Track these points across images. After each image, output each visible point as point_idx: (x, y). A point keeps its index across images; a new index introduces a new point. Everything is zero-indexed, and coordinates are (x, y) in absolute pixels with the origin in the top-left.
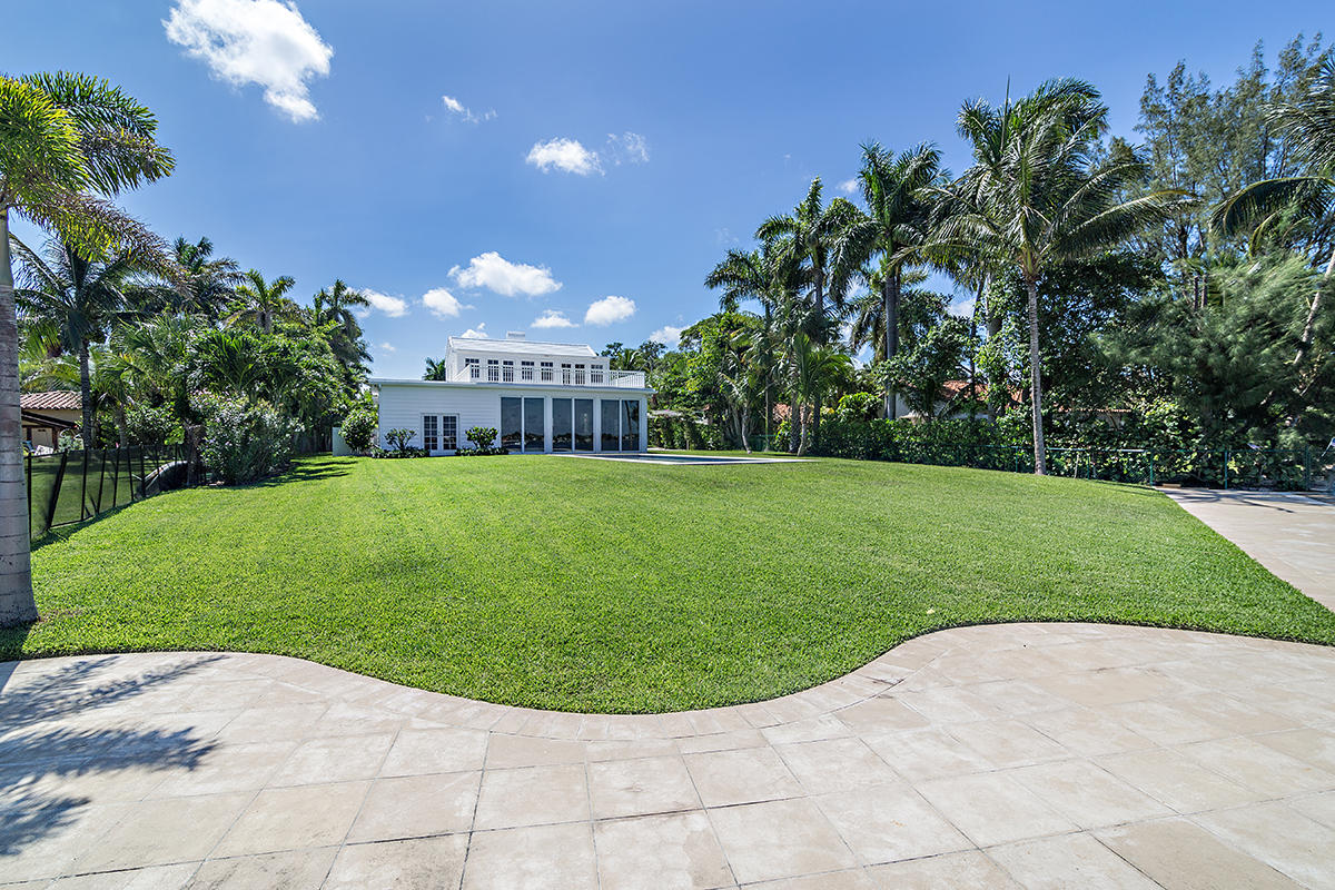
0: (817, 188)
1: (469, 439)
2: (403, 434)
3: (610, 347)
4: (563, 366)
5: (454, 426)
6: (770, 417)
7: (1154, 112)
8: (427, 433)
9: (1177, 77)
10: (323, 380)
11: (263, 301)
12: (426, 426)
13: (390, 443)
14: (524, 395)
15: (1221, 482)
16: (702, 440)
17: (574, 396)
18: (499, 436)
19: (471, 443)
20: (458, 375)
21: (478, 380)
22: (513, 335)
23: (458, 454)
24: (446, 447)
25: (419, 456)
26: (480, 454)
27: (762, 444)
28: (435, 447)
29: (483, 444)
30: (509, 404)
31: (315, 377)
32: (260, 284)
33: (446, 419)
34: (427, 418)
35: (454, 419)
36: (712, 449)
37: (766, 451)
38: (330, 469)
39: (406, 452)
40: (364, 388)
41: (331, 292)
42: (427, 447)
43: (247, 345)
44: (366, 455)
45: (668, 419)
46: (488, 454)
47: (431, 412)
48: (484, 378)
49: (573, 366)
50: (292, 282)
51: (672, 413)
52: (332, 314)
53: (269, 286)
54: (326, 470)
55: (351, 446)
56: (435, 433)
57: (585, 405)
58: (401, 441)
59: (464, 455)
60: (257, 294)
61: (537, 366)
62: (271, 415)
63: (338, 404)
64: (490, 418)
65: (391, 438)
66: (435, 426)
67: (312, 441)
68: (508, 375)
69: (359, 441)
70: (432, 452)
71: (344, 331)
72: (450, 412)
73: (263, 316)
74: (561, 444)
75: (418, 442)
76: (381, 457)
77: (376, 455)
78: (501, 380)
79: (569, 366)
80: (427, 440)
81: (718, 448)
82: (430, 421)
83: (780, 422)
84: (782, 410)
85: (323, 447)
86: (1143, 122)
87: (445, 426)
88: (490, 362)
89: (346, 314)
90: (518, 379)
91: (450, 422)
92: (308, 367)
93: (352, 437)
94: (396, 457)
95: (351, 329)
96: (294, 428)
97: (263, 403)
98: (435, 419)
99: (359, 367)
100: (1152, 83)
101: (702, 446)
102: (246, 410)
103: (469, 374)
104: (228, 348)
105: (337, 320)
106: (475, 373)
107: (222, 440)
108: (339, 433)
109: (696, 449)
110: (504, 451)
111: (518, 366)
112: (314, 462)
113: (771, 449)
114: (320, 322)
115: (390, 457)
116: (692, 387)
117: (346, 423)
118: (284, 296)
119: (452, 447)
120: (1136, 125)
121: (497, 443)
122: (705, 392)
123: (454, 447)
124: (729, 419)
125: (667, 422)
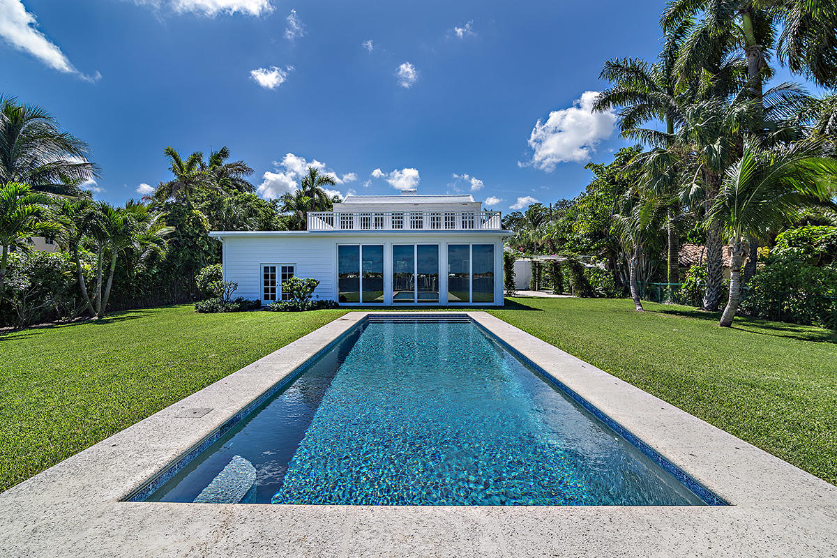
2: (227, 285)
4: (433, 214)
5: (292, 275)
6: (673, 260)
8: (266, 283)
12: (266, 276)
14: (361, 243)
16: (589, 287)
27: (662, 293)
28: (273, 299)
30: (346, 252)
33: (284, 269)
34: (266, 269)
35: (291, 269)
36: (601, 296)
42: (266, 297)
47: (270, 262)
49: (443, 214)
51: (560, 259)
56: (274, 283)
57: (430, 251)
64: (326, 269)
66: (273, 277)
70: (271, 304)
72: (287, 262)
75: (257, 293)
80: (266, 290)
82: (269, 273)
83: (689, 265)
84: (693, 252)
87: (283, 276)
91: (288, 271)
101: (589, 292)
109: (583, 295)
116: (582, 229)
122: (597, 235)
124: (625, 263)
125: (556, 266)
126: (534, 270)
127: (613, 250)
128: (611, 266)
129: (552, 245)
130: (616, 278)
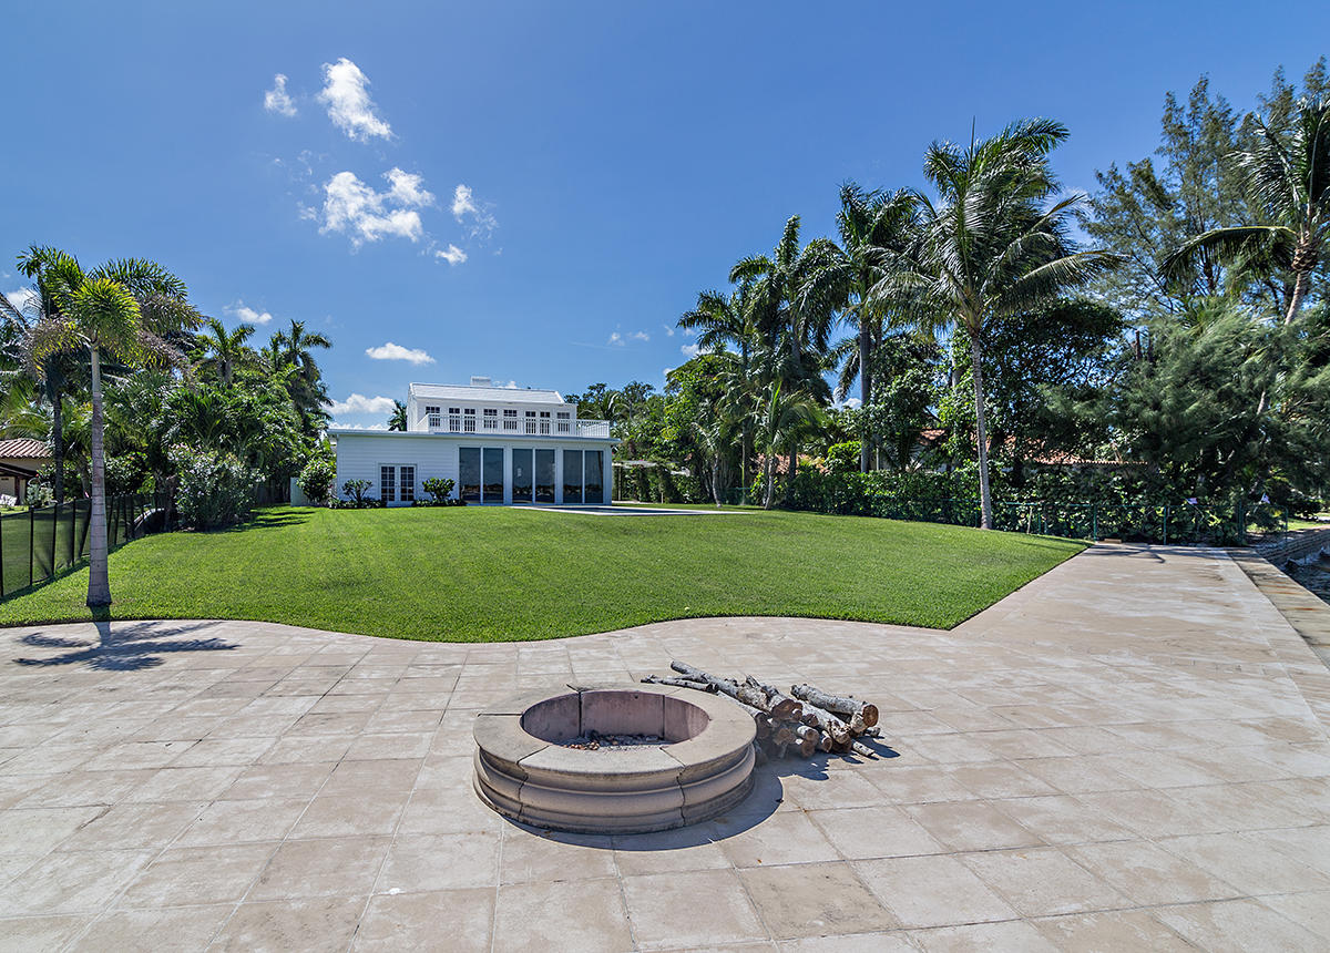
0: (793, 226)
1: (426, 490)
2: (359, 485)
3: (592, 388)
4: (528, 414)
5: (411, 477)
6: (747, 469)
7: (1179, 132)
8: (384, 484)
9: (1200, 93)
10: (283, 433)
11: (224, 351)
12: (384, 477)
13: (347, 494)
14: (483, 445)
15: (1160, 538)
16: (678, 493)
17: (534, 446)
18: (456, 487)
19: (428, 495)
20: (418, 425)
21: (436, 429)
22: (477, 380)
23: (415, 505)
24: (403, 498)
25: (376, 507)
26: (436, 505)
27: (739, 497)
28: (392, 499)
29: (440, 495)
30: (468, 456)
31: (276, 431)
32: (220, 333)
33: (403, 469)
34: (384, 469)
35: (411, 469)
36: (689, 502)
37: (742, 505)
38: (290, 518)
39: (362, 503)
40: (323, 435)
41: (289, 336)
42: (384, 499)
43: (216, 402)
44: (324, 506)
45: (643, 470)
46: (444, 505)
47: (388, 462)
48: (444, 428)
49: (538, 414)
50: (252, 330)
51: (647, 464)
52: (291, 357)
53: (229, 335)
54: (285, 519)
55: (309, 496)
56: (392, 484)
57: (546, 456)
58: (358, 492)
59: (420, 506)
60: (217, 341)
61: (500, 415)
62: (237, 468)
63: (298, 455)
64: (448, 468)
65: (348, 488)
66: (392, 477)
67: (269, 491)
68: (470, 425)
69: (317, 492)
70: (389, 503)
71: (303, 375)
72: (408, 462)
73: (224, 364)
74: (521, 495)
75: (375, 492)
76: (338, 508)
77: (333, 505)
78: (462, 430)
79: (534, 414)
80: (384, 491)
81: (696, 502)
82: (387, 472)
83: (757, 473)
85: (281, 498)
86: (1165, 144)
87: (403, 477)
88: (451, 411)
89: (305, 357)
90: (480, 429)
91: (408, 473)
92: (270, 421)
93: (310, 488)
94: (353, 508)
95: (309, 373)
96: (255, 478)
97: (230, 456)
98: (392, 469)
99: (317, 413)
100: (1172, 102)
101: (677, 499)
102: (216, 463)
103: (427, 424)
104: (199, 405)
105: (296, 363)
106: (434, 422)
107: (195, 489)
108: (298, 483)
109: (672, 502)
110: (461, 503)
111: (480, 415)
112: (273, 512)
113: (748, 502)
114: (278, 367)
115: (347, 507)
116: (669, 435)
117: (304, 473)
118: (244, 344)
119: (409, 499)
120: (1157, 147)
121: (455, 494)
122: (682, 441)
123: (411, 498)
124: (710, 469)
125: (642, 473)
126: (617, 476)
127: (699, 459)
128: (697, 472)
129: (633, 447)
130: (702, 485)
